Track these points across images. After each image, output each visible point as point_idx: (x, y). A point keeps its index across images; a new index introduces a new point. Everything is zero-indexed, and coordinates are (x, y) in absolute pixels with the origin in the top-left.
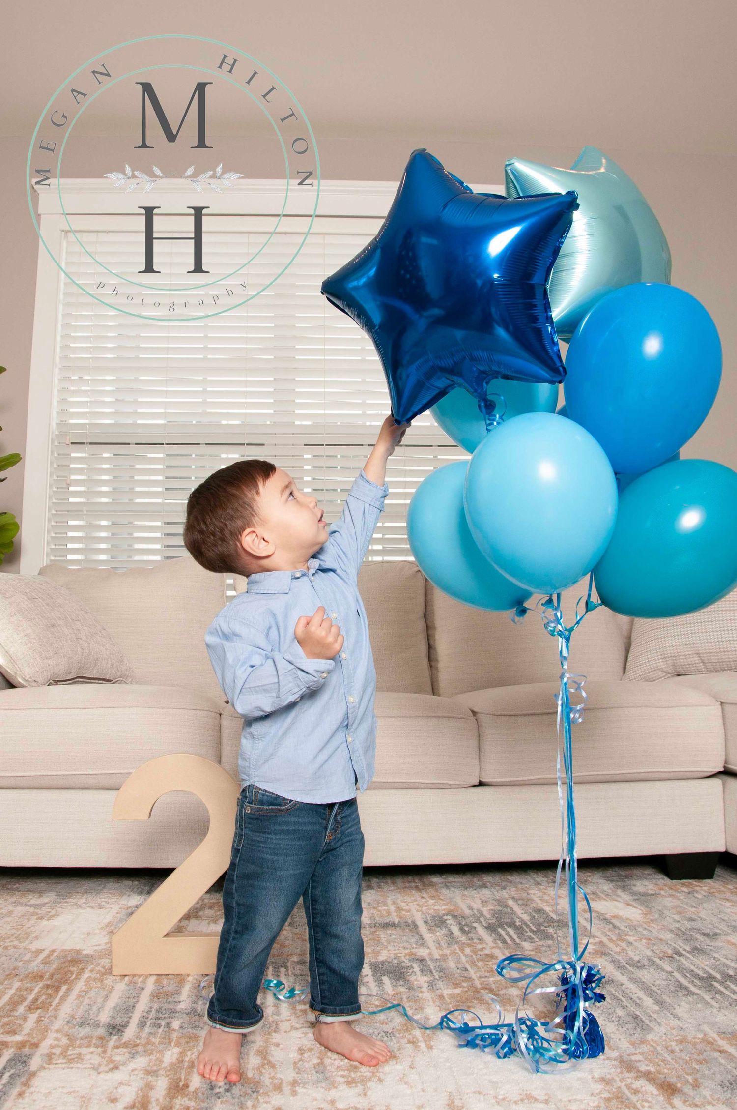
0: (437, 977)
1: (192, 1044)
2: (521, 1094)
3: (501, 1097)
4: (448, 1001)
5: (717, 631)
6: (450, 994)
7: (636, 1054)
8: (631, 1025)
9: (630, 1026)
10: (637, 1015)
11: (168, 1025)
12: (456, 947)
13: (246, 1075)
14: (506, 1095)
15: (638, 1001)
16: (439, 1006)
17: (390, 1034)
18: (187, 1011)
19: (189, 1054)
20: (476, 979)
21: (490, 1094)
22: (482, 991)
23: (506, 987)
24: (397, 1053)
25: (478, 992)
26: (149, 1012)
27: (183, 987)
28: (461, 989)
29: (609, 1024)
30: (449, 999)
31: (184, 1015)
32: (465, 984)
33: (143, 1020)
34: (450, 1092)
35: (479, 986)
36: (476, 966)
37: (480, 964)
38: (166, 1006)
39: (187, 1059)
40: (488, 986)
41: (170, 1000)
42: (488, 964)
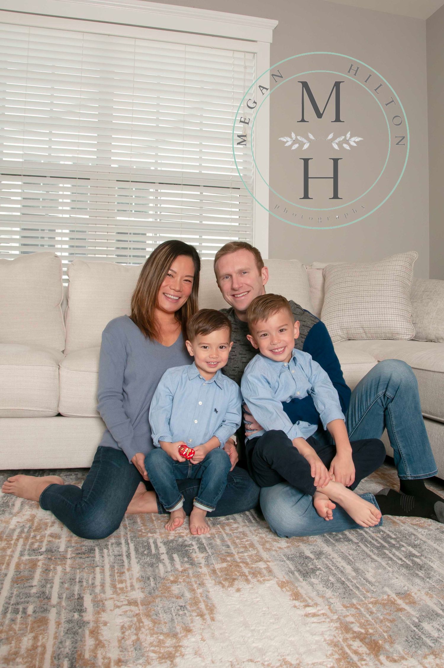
0: (210, 554)
1: (42, 628)
2: (280, 660)
3: (266, 663)
4: (219, 574)
5: (375, 314)
6: (220, 569)
7: (348, 616)
8: (342, 590)
9: (340, 591)
10: (343, 581)
11: (25, 611)
12: (219, 526)
13: (84, 656)
14: (270, 662)
15: (342, 569)
16: (214, 580)
17: (184, 608)
18: (37, 595)
19: (40, 637)
20: (236, 554)
21: (259, 661)
22: (241, 564)
23: (257, 562)
24: (191, 625)
25: (238, 566)
26: (10, 597)
27: (36, 572)
28: (226, 563)
29: (327, 590)
30: (221, 573)
31: (36, 599)
32: (229, 559)
33: (6, 605)
34: (231, 662)
35: (239, 560)
36: (235, 543)
37: (238, 541)
38: (23, 591)
39: (39, 644)
40: (245, 561)
41: (27, 585)
42: (243, 542)
